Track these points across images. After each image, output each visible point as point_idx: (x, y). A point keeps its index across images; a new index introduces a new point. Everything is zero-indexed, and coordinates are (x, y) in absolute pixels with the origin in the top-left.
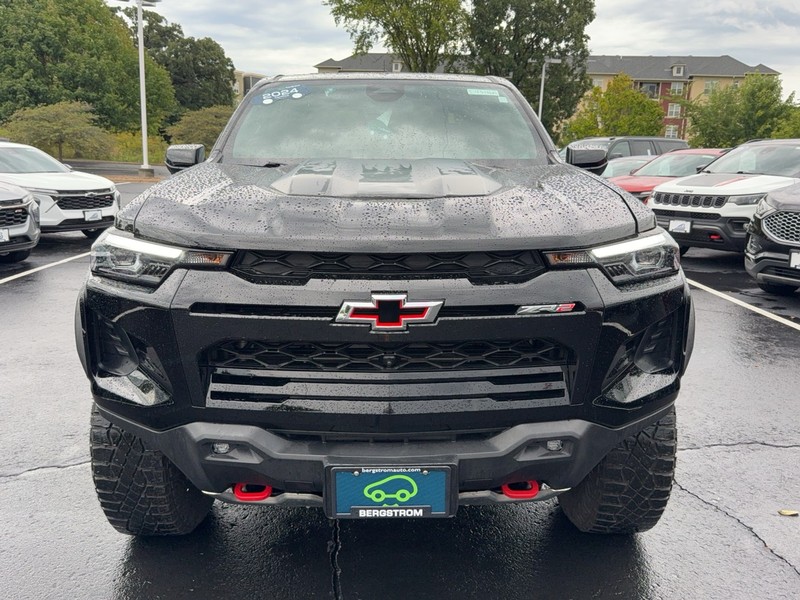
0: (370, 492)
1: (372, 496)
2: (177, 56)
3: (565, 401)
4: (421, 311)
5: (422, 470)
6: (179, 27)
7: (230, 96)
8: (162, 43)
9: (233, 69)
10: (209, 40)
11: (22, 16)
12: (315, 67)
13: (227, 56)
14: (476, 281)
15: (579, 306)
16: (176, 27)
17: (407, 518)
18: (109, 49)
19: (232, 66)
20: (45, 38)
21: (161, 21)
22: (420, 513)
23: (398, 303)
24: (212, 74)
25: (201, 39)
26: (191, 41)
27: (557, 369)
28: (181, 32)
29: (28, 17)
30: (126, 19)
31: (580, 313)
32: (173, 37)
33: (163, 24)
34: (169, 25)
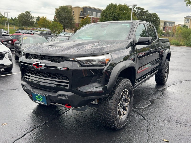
0: (37, 97)
1: (37, 98)
2: (146, 18)
3: (68, 88)
4: (41, 66)
5: (42, 95)
6: (148, 11)
7: (158, 26)
8: (143, 15)
9: (160, 20)
10: (155, 13)
11: (112, 11)
12: (184, 18)
13: (159, 17)
14: (52, 61)
15: (68, 69)
16: (147, 11)
17: (41, 104)
18: (128, 17)
19: (159, 19)
20: (115, 16)
21: (143, 10)
22: (43, 104)
23: (38, 64)
24: (154, 21)
25: (153, 13)
26: (150, 14)
27: (68, 81)
28: (148, 12)
29: (113, 12)
30: (136, 10)
31: (68, 70)
32: (146, 13)
33: (144, 10)
34: (145, 10)
